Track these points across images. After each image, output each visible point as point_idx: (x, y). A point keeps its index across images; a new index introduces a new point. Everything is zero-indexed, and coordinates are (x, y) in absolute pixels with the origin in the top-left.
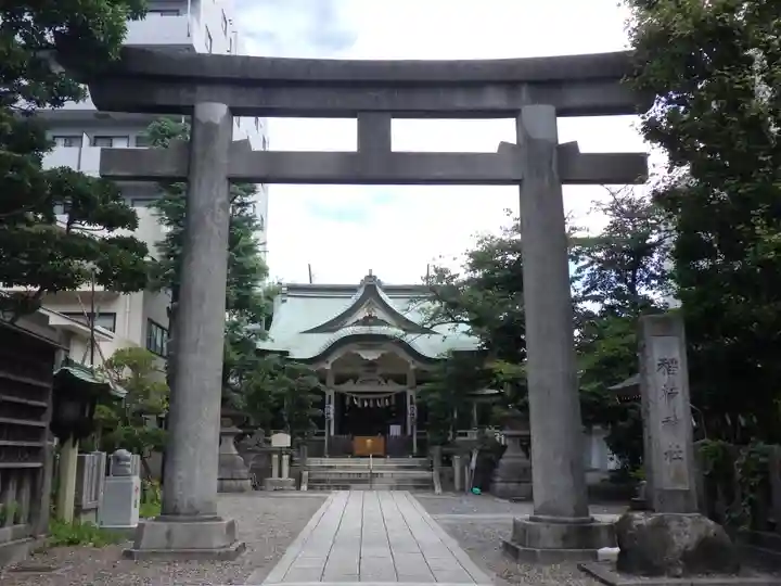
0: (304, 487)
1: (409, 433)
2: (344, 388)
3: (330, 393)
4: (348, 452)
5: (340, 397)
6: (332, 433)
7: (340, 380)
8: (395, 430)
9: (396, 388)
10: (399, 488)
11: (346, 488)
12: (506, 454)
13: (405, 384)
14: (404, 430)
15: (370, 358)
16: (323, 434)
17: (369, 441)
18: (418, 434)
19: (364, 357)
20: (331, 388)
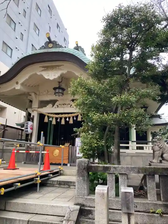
15: (51, 78)
19: (46, 77)
20: (34, 110)
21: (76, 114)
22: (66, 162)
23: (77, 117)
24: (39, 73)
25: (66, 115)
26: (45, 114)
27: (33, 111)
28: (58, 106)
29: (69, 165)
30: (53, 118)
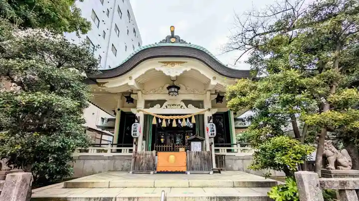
1: (208, 149)
4: (151, 167)
7: (150, 104)
8: (196, 146)
13: (203, 107)
14: (204, 147)
15: (172, 75)
17: (172, 157)
18: (216, 151)
19: (167, 74)
20: (140, 110)
21: (189, 116)
22: (184, 169)
23: (190, 119)
24: (158, 69)
25: (178, 117)
26: (153, 115)
27: (138, 111)
28: (166, 106)
29: (189, 173)
30: (162, 120)
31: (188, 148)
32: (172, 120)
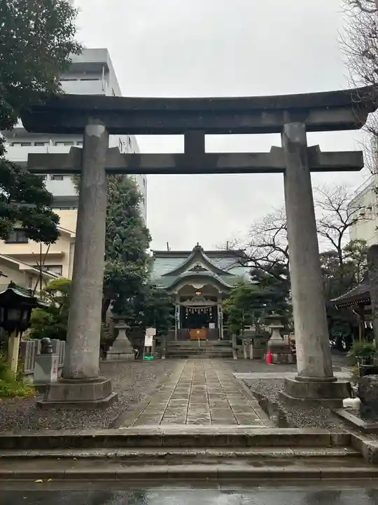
0: (163, 358)
1: (219, 327)
2: (185, 304)
3: (178, 307)
4: (188, 337)
5: (183, 309)
6: (179, 328)
7: (183, 300)
8: (212, 326)
9: (213, 304)
10: (214, 357)
11: (187, 357)
12: (272, 338)
13: (217, 301)
14: (216, 326)
15: (198, 288)
16: (174, 328)
17: (198, 332)
18: (224, 328)
19: (195, 287)
20: (178, 304)
21: (208, 307)
22: (205, 338)
24: (190, 285)
25: (201, 308)
26: (185, 306)
28: (194, 300)
30: (191, 309)
31: (207, 326)
32: (197, 310)
